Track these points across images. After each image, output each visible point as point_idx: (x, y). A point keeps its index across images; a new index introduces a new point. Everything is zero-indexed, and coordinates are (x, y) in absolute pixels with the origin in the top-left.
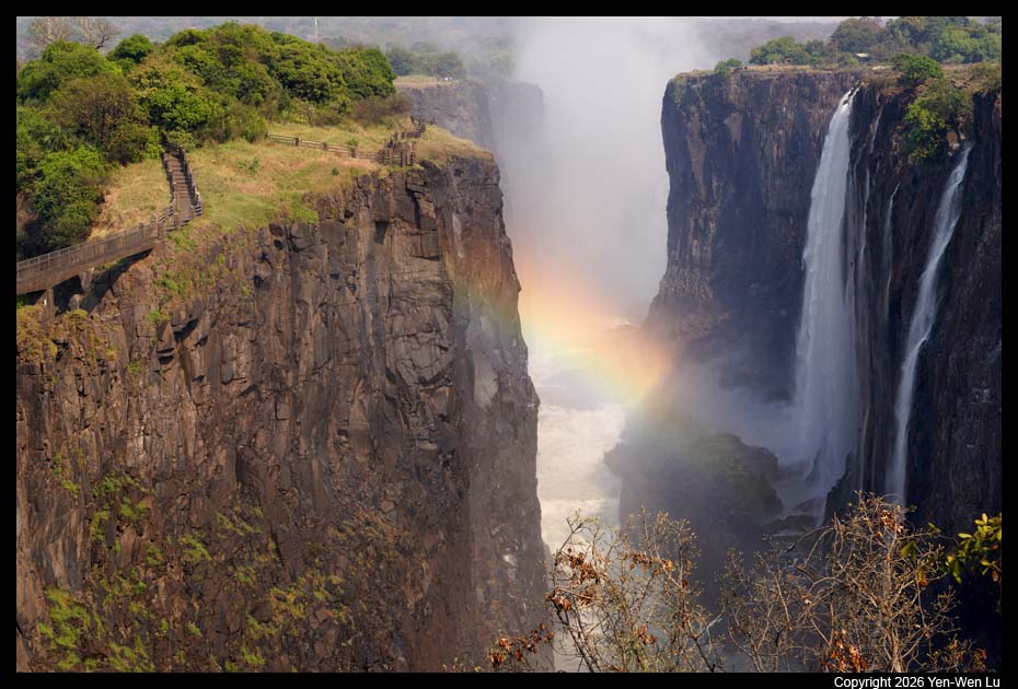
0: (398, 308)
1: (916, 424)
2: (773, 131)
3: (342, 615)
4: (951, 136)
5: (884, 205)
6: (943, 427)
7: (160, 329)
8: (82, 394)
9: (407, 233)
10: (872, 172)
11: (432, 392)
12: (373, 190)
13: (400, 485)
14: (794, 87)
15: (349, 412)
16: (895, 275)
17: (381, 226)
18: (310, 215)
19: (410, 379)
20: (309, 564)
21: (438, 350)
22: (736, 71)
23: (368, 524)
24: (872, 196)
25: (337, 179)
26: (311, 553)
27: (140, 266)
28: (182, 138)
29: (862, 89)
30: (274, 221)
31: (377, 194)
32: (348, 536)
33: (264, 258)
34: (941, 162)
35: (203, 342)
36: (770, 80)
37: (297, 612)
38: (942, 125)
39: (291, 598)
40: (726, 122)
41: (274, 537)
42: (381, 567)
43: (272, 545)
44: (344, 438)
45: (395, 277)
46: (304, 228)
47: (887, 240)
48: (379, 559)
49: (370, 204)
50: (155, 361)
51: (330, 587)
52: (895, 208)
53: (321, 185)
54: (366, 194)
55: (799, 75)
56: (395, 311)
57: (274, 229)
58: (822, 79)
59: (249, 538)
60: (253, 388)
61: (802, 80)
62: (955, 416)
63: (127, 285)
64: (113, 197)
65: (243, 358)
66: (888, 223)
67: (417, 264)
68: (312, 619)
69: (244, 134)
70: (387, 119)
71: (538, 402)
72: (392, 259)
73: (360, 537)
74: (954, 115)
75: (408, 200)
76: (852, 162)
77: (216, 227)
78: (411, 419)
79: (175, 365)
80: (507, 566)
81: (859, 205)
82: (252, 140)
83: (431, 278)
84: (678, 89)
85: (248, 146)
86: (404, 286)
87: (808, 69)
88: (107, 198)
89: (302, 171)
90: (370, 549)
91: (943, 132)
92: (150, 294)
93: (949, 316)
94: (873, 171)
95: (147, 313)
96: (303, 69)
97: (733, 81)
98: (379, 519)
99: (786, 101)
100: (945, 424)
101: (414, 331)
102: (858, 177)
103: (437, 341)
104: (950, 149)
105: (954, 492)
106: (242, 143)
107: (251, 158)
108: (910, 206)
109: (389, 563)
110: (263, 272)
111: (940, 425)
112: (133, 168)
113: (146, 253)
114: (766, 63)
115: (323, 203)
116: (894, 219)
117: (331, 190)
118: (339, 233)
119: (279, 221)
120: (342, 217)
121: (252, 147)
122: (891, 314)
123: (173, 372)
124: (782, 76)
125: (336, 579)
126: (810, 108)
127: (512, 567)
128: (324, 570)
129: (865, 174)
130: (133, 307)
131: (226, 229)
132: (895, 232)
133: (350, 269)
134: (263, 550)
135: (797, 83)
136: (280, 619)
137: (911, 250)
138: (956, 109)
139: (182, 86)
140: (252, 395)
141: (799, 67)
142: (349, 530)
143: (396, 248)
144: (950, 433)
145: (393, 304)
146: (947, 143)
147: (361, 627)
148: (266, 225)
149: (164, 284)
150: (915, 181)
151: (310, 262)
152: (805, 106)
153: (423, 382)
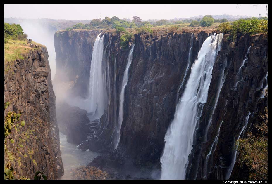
0: (37, 77)
2: (79, 43)
3: (36, 137)
4: (130, 43)
5: (114, 58)
6: (131, 102)
9: (38, 62)
11: (44, 94)
12: (32, 53)
13: (40, 112)
14: (84, 34)
15: (30, 98)
16: (117, 72)
17: (33, 60)
18: (22, 58)
19: (40, 91)
21: (45, 85)
22: (70, 30)
23: (36, 120)
24: (111, 56)
25: (26, 50)
26: (28, 126)
29: (106, 34)
30: (17, 59)
31: (32, 54)
32: (33, 122)
33: (15, 66)
34: (127, 48)
35: (6, 83)
36: (78, 32)
37: (28, 137)
38: (128, 41)
39: (26, 134)
40: (69, 41)
42: (40, 128)
44: (29, 103)
45: (36, 71)
46: (21, 60)
47: (115, 64)
49: (31, 55)
51: (33, 132)
52: (117, 58)
53: (23, 52)
55: (85, 31)
56: (36, 78)
57: (17, 61)
58: (90, 32)
61: (85, 32)
62: (134, 100)
65: (13, 87)
66: (115, 61)
67: (40, 68)
68: (31, 138)
70: (23, 39)
72: (35, 67)
73: (36, 122)
74: (130, 39)
75: (37, 55)
76: (104, 49)
78: (40, 100)
80: (53, 130)
81: (107, 58)
83: (43, 71)
84: (58, 34)
86: (38, 73)
87: (86, 30)
89: (18, 49)
90: (38, 125)
91: (128, 42)
93: (131, 79)
94: (110, 50)
97: (70, 32)
99: (82, 37)
100: (132, 102)
101: (40, 82)
102: (106, 52)
103: (45, 84)
104: (130, 46)
105: (135, 115)
107: (7, 46)
108: (120, 57)
109: (42, 127)
110: (15, 69)
111: (130, 102)
114: (76, 29)
115: (24, 55)
116: (117, 60)
117: (25, 53)
118: (27, 61)
119: (18, 59)
120: (28, 58)
124: (81, 31)
126: (87, 38)
127: (54, 131)
128: (31, 129)
129: (108, 51)
132: (117, 63)
133: (29, 69)
135: (84, 33)
136: (25, 138)
137: (121, 66)
138: (130, 37)
140: (14, 94)
141: (84, 29)
142: (33, 121)
143: (36, 65)
144: (133, 103)
145: (35, 76)
147: (39, 140)
148: (15, 60)
150: (121, 52)
151: (23, 67)
152: (86, 38)
153: (42, 92)
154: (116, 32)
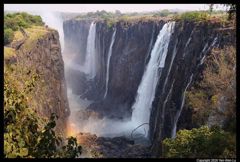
1: (110, 67)
2: (79, 28)
3: (52, 90)
4: (113, 28)
5: (103, 38)
7: (27, 52)
8: (19, 61)
9: (52, 40)
10: (100, 33)
11: (56, 62)
13: (54, 74)
14: (83, 22)
15: (47, 64)
16: (105, 47)
17: (49, 39)
18: (42, 38)
19: (54, 60)
21: (57, 56)
22: (74, 19)
24: (101, 36)
26: (46, 83)
27: (23, 44)
28: (22, 28)
29: (97, 22)
31: (49, 35)
33: (37, 44)
34: (112, 31)
35: (31, 55)
36: (79, 21)
37: (46, 90)
38: (112, 26)
39: (45, 88)
40: (73, 27)
44: (47, 68)
45: (51, 46)
46: (41, 40)
47: (104, 42)
48: (54, 84)
50: (27, 57)
51: (49, 87)
52: (105, 38)
53: (43, 34)
54: (47, 35)
58: (87, 21)
61: (84, 21)
62: (116, 65)
63: (22, 47)
64: (15, 35)
65: (36, 57)
67: (54, 45)
68: (48, 91)
69: (29, 27)
70: (42, 25)
71: (64, 64)
72: (51, 44)
73: (51, 81)
74: (114, 25)
75: (52, 36)
76: (96, 32)
77: (32, 39)
78: (54, 66)
80: (63, 86)
81: (98, 38)
82: (30, 28)
83: (56, 46)
84: (65, 22)
85: (30, 29)
86: (52, 48)
87: (84, 19)
88: (15, 36)
89: (39, 32)
90: (53, 82)
92: (25, 48)
93: (114, 52)
95: (25, 51)
96: (32, 18)
97: (74, 21)
98: (53, 78)
99: (81, 24)
100: (115, 67)
101: (54, 54)
102: (98, 34)
104: (113, 30)
105: (117, 76)
107: (32, 30)
108: (107, 38)
112: (16, 31)
113: (24, 43)
114: (77, 18)
115: (43, 36)
116: (105, 39)
118: (45, 40)
119: (39, 39)
120: (46, 38)
121: (31, 29)
122: (105, 53)
123: (29, 59)
124: (81, 20)
125: (50, 86)
128: (48, 85)
130: (23, 50)
131: (33, 40)
133: (47, 45)
136: (44, 91)
137: (107, 44)
139: (21, 20)
140: (37, 62)
143: (51, 42)
145: (51, 50)
146: (113, 29)
147: (54, 92)
148: (37, 39)
149: (27, 47)
150: (108, 34)
151: (42, 44)
152: (84, 24)
153: (55, 60)
154: (104, 20)
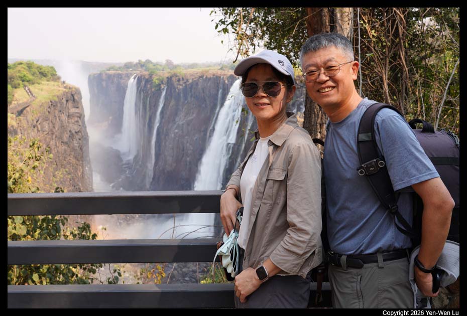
2: (113, 85)
3: (69, 176)
4: (162, 85)
5: (147, 99)
6: (163, 142)
7: (33, 120)
8: (21, 133)
9: (72, 103)
11: (77, 134)
13: (73, 152)
14: (117, 76)
15: (63, 138)
16: (150, 113)
17: (67, 101)
18: (56, 99)
19: (73, 132)
20: (62, 167)
21: (78, 126)
22: (104, 72)
23: (70, 159)
24: (143, 97)
25: (60, 92)
27: (28, 108)
28: (26, 83)
29: (139, 76)
30: (51, 100)
31: (66, 95)
33: (49, 107)
34: (159, 90)
35: (40, 124)
36: (112, 75)
37: (61, 176)
38: (160, 83)
39: (60, 173)
40: (102, 83)
41: (56, 162)
43: (55, 163)
44: (62, 143)
45: (69, 111)
46: (55, 101)
47: (148, 106)
48: (73, 166)
49: (65, 97)
50: (32, 127)
51: (66, 171)
52: (150, 100)
53: (58, 94)
54: (64, 95)
55: (118, 73)
57: (51, 102)
59: (51, 162)
60: (48, 133)
62: (166, 140)
63: (25, 112)
64: (16, 95)
65: (47, 127)
66: (148, 102)
67: (74, 109)
68: (64, 177)
69: (37, 83)
70: (57, 80)
72: (69, 108)
73: (69, 162)
75: (71, 96)
76: (137, 91)
77: (41, 101)
78: (73, 140)
79: (36, 128)
80: (87, 170)
81: (140, 99)
82: (39, 84)
83: (77, 112)
84: (92, 76)
86: (71, 113)
87: (120, 72)
89: (52, 90)
90: (71, 164)
92: (30, 114)
93: (163, 120)
94: (143, 92)
95: (30, 117)
96: (42, 70)
99: (116, 79)
101: (74, 122)
103: (78, 124)
105: (166, 155)
106: (37, 85)
107: (40, 88)
108: (153, 99)
110: (49, 110)
112: (18, 89)
113: (28, 106)
114: (110, 71)
115: (58, 97)
118: (61, 102)
120: (61, 99)
121: (39, 86)
122: (149, 121)
123: (36, 130)
124: (114, 74)
126: (121, 80)
128: (64, 168)
129: (141, 93)
130: (27, 117)
131: (43, 102)
132: (150, 104)
133: (63, 110)
134: (54, 164)
136: (59, 177)
138: (163, 80)
139: (25, 73)
140: (48, 135)
142: (67, 161)
143: (70, 106)
144: (165, 143)
145: (69, 117)
146: (161, 87)
147: (73, 179)
148: (49, 101)
149: (33, 112)
150: (154, 94)
151: (57, 108)
153: (76, 132)
154: (149, 74)
